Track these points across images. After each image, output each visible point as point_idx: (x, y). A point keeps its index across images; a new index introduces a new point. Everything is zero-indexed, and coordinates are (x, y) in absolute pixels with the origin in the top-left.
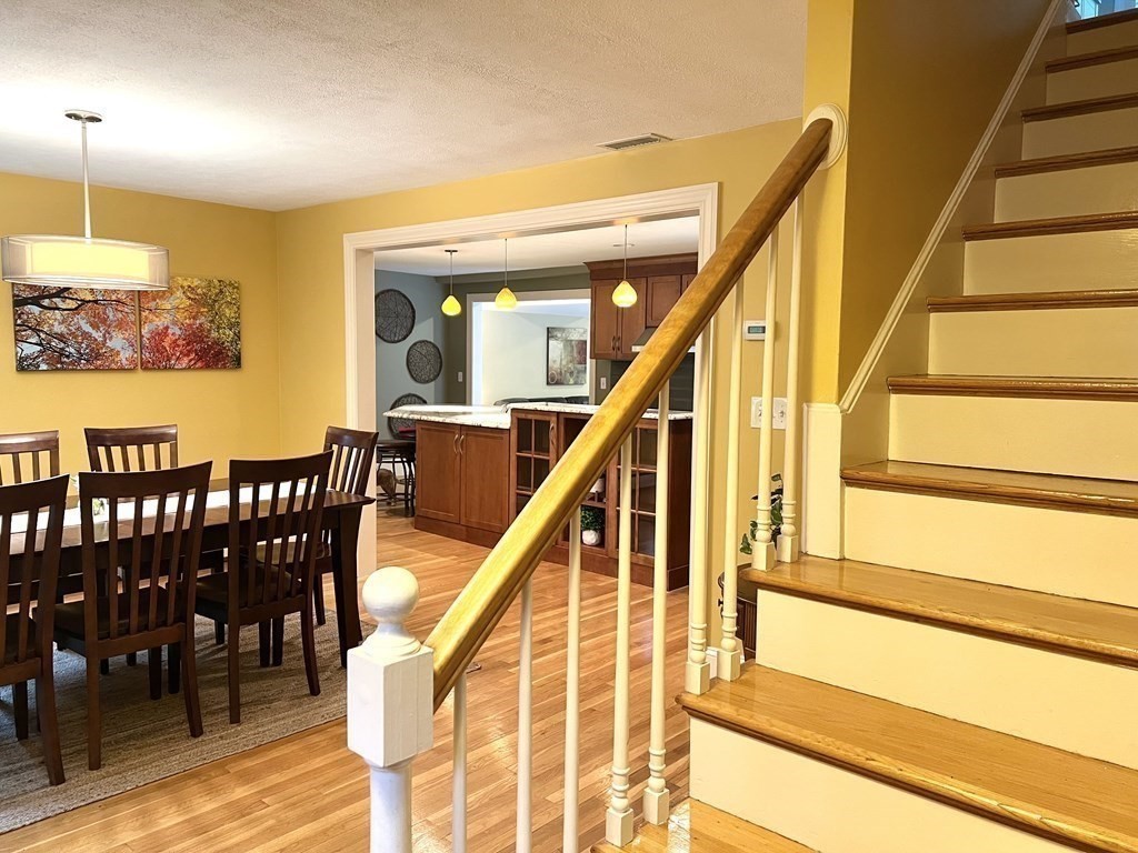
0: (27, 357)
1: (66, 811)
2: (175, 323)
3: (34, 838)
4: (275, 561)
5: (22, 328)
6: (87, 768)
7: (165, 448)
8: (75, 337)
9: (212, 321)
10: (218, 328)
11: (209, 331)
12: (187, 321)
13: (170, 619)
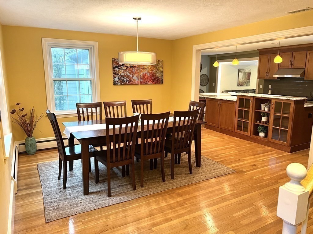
0: (116, 81)
1: (138, 198)
2: (148, 72)
3: (132, 204)
4: (180, 137)
5: (115, 74)
6: (140, 186)
7: (149, 105)
8: (126, 76)
9: (156, 71)
10: (158, 73)
11: (156, 74)
12: (151, 71)
13: (159, 151)
